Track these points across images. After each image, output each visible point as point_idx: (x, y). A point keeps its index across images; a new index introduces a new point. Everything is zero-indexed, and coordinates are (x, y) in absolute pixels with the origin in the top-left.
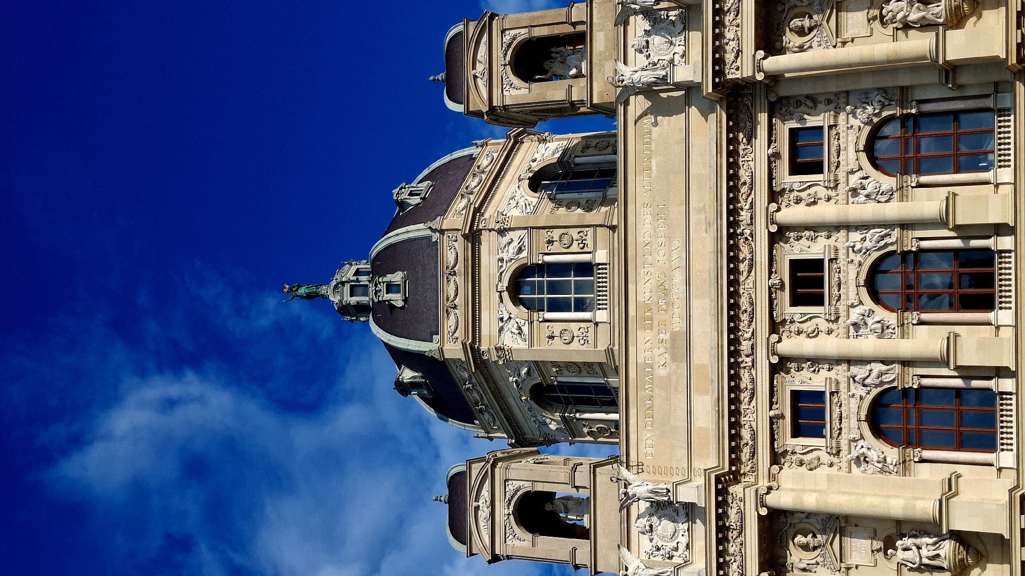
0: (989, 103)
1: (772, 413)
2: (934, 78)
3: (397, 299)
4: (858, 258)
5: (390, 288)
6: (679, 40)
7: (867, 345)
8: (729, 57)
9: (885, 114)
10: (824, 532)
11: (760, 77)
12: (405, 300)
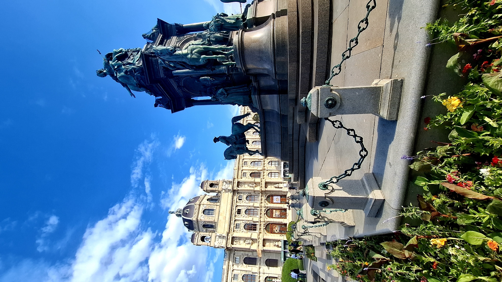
0: (258, 195)
1: (234, 226)
2: (253, 192)
3: (188, 212)
4: (244, 209)
5: (187, 211)
6: (229, 185)
7: (244, 219)
8: (234, 187)
9: (248, 195)
10: (238, 240)
11: (237, 190)
12: (189, 213)
